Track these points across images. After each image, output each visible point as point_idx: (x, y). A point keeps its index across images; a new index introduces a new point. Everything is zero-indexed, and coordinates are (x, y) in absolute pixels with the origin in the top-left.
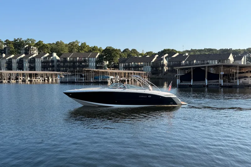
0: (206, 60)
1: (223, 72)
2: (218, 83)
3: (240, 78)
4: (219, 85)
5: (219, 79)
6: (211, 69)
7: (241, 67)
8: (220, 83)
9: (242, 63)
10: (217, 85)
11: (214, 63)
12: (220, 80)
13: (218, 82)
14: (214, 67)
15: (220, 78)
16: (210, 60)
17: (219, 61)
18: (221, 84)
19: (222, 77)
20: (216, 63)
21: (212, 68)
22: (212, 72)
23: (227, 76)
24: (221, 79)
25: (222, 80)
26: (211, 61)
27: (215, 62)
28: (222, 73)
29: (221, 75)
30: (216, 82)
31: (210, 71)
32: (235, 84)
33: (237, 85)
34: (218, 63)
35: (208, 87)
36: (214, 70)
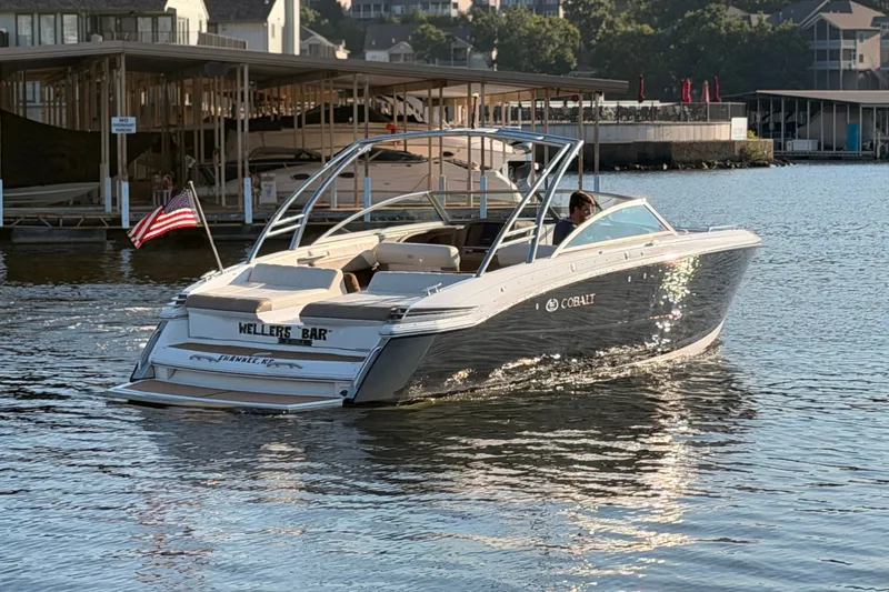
1: (132, 120)
2: (89, 212)
3: (262, 165)
4: (99, 223)
5: (96, 178)
6: (29, 86)
7: (272, 76)
8: (108, 208)
9: (275, 46)
10: (87, 223)
11: (48, 38)
12: (107, 181)
13: (93, 199)
14: (60, 68)
15: (105, 167)
16: (18, 14)
17: (94, 24)
18: (118, 220)
19: (122, 156)
20: (72, 39)
21: (32, 77)
22: (36, 116)
23: (157, 149)
24: (113, 172)
25: (125, 186)
26: (24, 21)
27: (58, 34)
28: (124, 124)
29: (113, 137)
30: (77, 203)
31: (25, 107)
32: (224, 218)
33: (243, 222)
34: (88, 40)
35: (16, 240)
36: (57, 95)
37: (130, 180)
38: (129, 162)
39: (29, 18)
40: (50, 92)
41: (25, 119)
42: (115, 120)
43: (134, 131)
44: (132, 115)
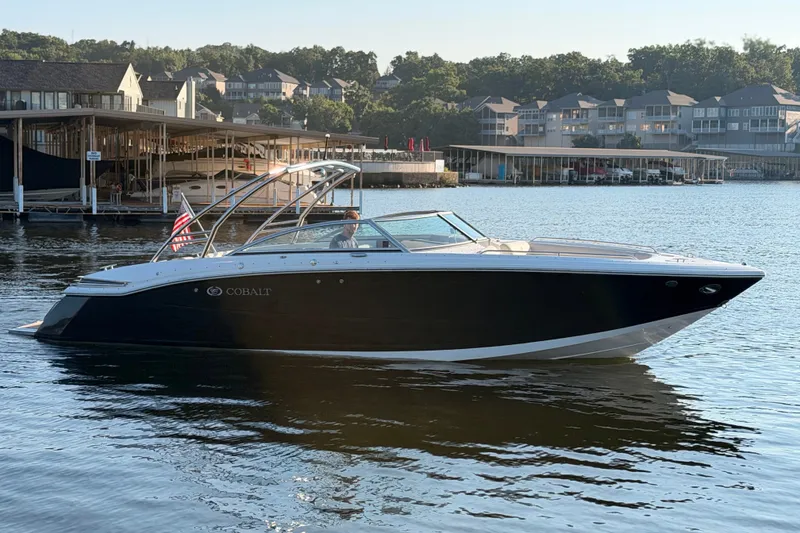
0: (12, 91)
1: (99, 153)
2: (72, 205)
3: (173, 180)
4: (79, 211)
5: (78, 186)
6: (38, 133)
7: (179, 130)
8: (85, 203)
9: (181, 114)
10: (72, 211)
11: (49, 105)
12: (84, 187)
13: (76, 198)
14: (55, 123)
15: (83, 180)
16: (32, 91)
17: (77, 98)
18: (90, 210)
19: (93, 174)
20: (63, 106)
21: (41, 128)
22: (42, 149)
23: (113, 170)
24: (88, 183)
25: (94, 191)
26: (36, 95)
27: (56, 104)
28: (94, 156)
29: (88, 163)
30: (66, 200)
31: (36, 145)
32: (152, 209)
33: (162, 212)
34: (73, 107)
35: (30, 220)
36: (54, 138)
37: (97, 187)
38: (97, 177)
39: (38, 94)
40: (50, 136)
41: (36, 151)
42: (89, 153)
43: (100, 159)
44: (98, 150)
